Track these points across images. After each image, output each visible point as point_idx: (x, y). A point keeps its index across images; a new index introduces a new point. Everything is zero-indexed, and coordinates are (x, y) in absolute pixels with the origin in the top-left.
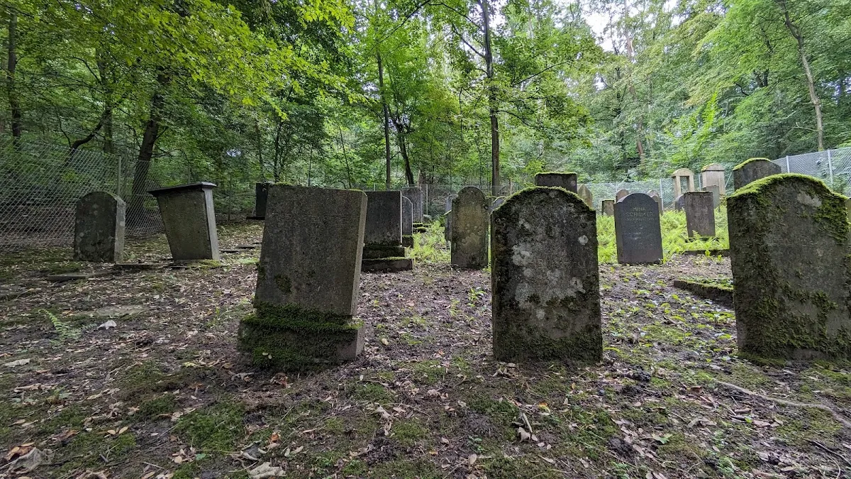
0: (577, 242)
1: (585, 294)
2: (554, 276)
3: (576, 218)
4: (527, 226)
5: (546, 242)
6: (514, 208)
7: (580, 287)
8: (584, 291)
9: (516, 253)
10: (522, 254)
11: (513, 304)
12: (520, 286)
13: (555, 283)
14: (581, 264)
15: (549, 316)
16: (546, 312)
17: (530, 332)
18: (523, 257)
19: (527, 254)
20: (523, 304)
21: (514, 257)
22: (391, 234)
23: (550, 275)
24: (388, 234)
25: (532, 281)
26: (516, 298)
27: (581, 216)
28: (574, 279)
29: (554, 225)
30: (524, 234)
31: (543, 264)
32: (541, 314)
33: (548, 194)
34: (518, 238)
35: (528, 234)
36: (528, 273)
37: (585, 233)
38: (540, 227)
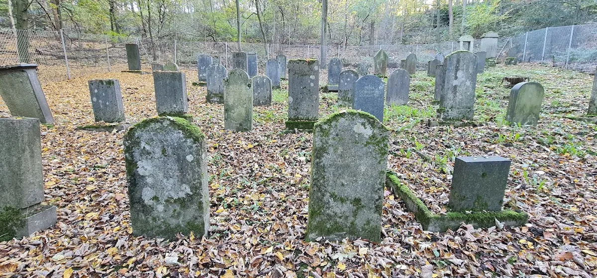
0: (185, 159)
1: (192, 195)
2: (169, 183)
3: (185, 141)
4: (148, 147)
5: (162, 159)
6: (136, 134)
7: (188, 191)
8: (191, 193)
9: (140, 167)
10: (144, 167)
11: (140, 201)
12: (145, 189)
13: (170, 188)
14: (189, 175)
15: (167, 210)
16: (164, 206)
17: (154, 219)
18: (146, 170)
19: (149, 168)
20: (147, 201)
21: (138, 169)
22: (177, 106)
23: (166, 182)
24: (175, 106)
25: (152, 187)
26: (142, 197)
27: (188, 140)
28: (184, 185)
29: (168, 146)
30: (145, 153)
31: (161, 175)
32: (161, 208)
33: (162, 124)
34: (141, 156)
35: (149, 153)
36: (149, 180)
37: (191, 153)
38: (157, 148)
